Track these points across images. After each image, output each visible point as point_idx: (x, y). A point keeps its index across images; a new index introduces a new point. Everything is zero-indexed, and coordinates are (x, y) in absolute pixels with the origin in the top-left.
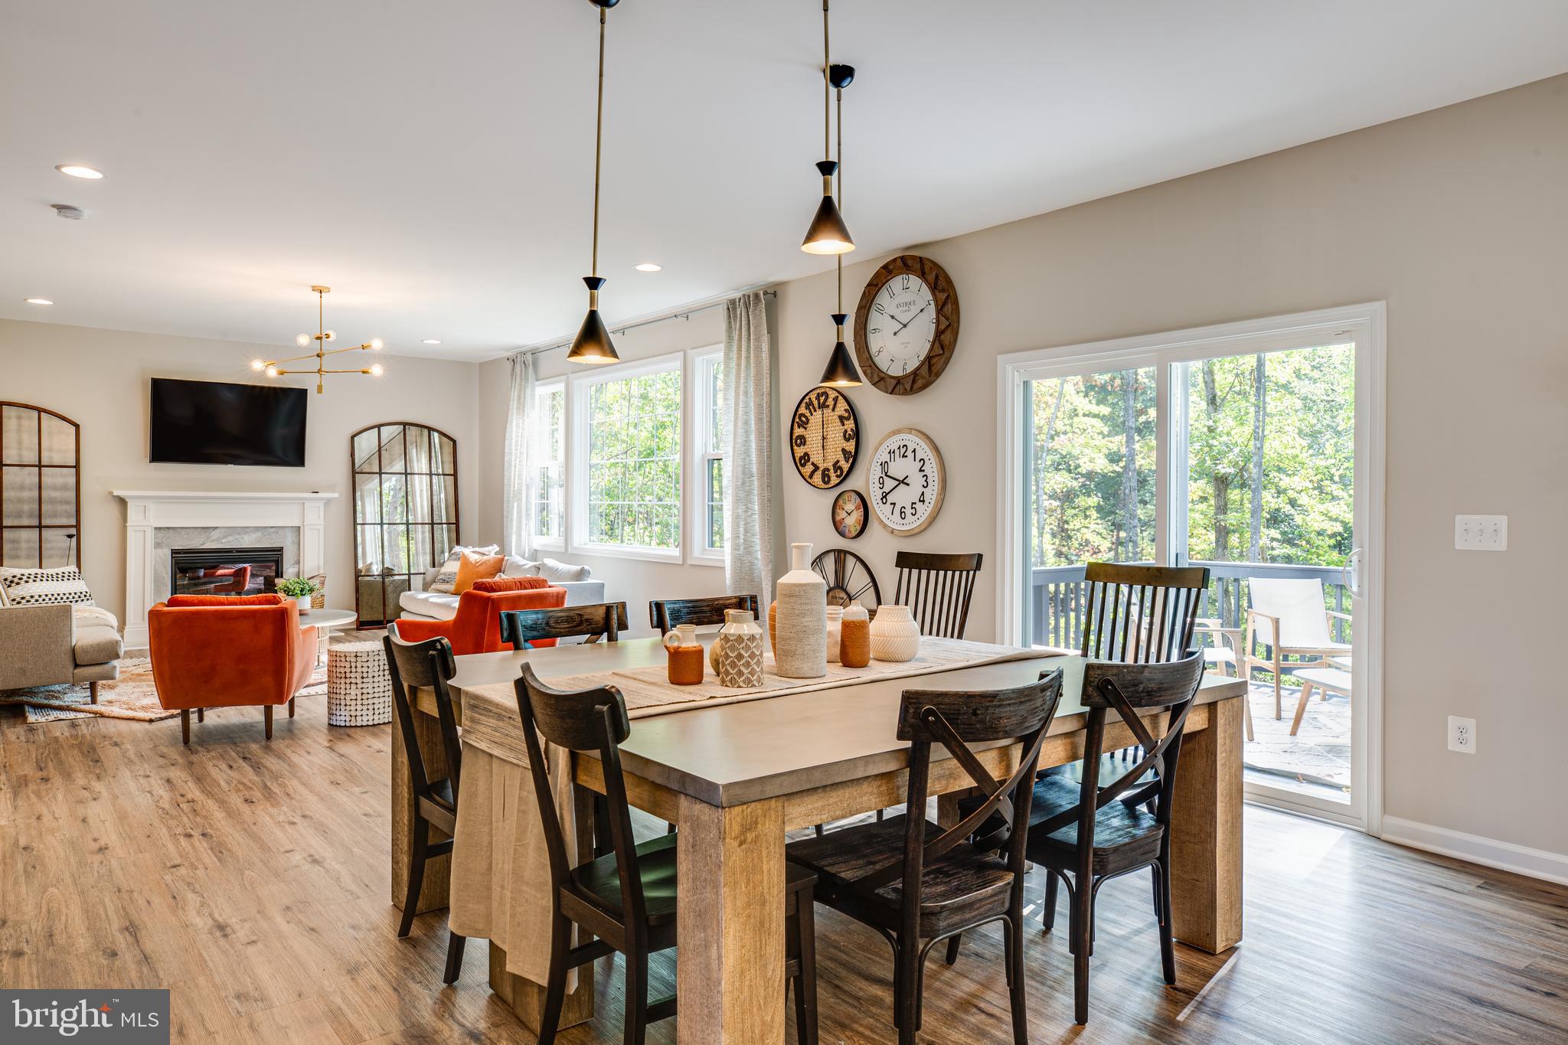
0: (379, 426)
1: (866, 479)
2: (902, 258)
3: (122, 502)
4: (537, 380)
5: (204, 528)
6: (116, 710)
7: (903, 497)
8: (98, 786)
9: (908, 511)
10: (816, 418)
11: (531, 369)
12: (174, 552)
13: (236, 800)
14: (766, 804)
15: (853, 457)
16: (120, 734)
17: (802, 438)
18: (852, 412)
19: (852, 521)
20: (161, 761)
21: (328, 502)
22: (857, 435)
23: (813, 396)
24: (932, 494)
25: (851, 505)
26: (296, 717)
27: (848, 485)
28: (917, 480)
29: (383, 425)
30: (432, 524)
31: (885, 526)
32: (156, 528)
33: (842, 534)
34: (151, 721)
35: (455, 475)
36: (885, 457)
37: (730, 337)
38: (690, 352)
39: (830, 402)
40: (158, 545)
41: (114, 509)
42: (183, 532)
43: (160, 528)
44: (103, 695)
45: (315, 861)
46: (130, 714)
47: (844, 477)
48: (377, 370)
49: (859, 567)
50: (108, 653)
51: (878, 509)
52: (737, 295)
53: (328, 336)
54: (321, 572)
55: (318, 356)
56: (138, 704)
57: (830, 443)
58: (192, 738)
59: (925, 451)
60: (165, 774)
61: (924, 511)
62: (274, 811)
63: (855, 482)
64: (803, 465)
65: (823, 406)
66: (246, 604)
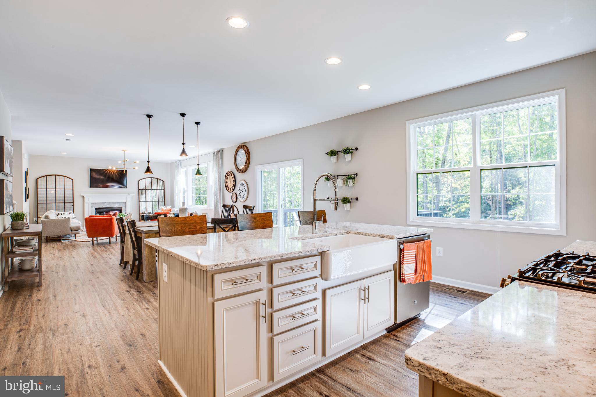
0: (145, 178)
1: (236, 190)
2: (241, 145)
3: (83, 197)
4: (181, 167)
5: (103, 203)
6: (80, 240)
7: (242, 194)
8: (74, 250)
9: (243, 197)
10: (229, 177)
11: (179, 165)
12: (96, 208)
13: (100, 252)
14: (152, 234)
15: (235, 185)
16: (80, 244)
17: (227, 182)
18: (234, 176)
19: (235, 199)
20: (87, 247)
21: (132, 197)
22: (235, 181)
23: (228, 173)
24: (246, 193)
25: (234, 196)
26: (117, 241)
27: (234, 192)
28: (244, 190)
29: (146, 178)
30: (158, 201)
31: (239, 200)
32: (91, 203)
33: (233, 202)
34: (87, 242)
35: (164, 190)
36: (239, 186)
37: (214, 160)
38: (208, 162)
39: (231, 174)
40: (92, 207)
41: (81, 199)
42: (98, 204)
43: (92, 203)
44: (77, 238)
45: (110, 258)
46: (83, 241)
47: (233, 190)
48: (136, 168)
49: (236, 208)
50: (78, 228)
51: (239, 197)
52: (215, 151)
53: (127, 160)
54: (131, 213)
55: (124, 165)
56: (85, 239)
57: (231, 183)
58: (94, 244)
59: (245, 185)
60: (87, 249)
61: (245, 197)
62: (106, 253)
63: (235, 191)
64: (227, 187)
65: (230, 175)
66: (104, 217)
